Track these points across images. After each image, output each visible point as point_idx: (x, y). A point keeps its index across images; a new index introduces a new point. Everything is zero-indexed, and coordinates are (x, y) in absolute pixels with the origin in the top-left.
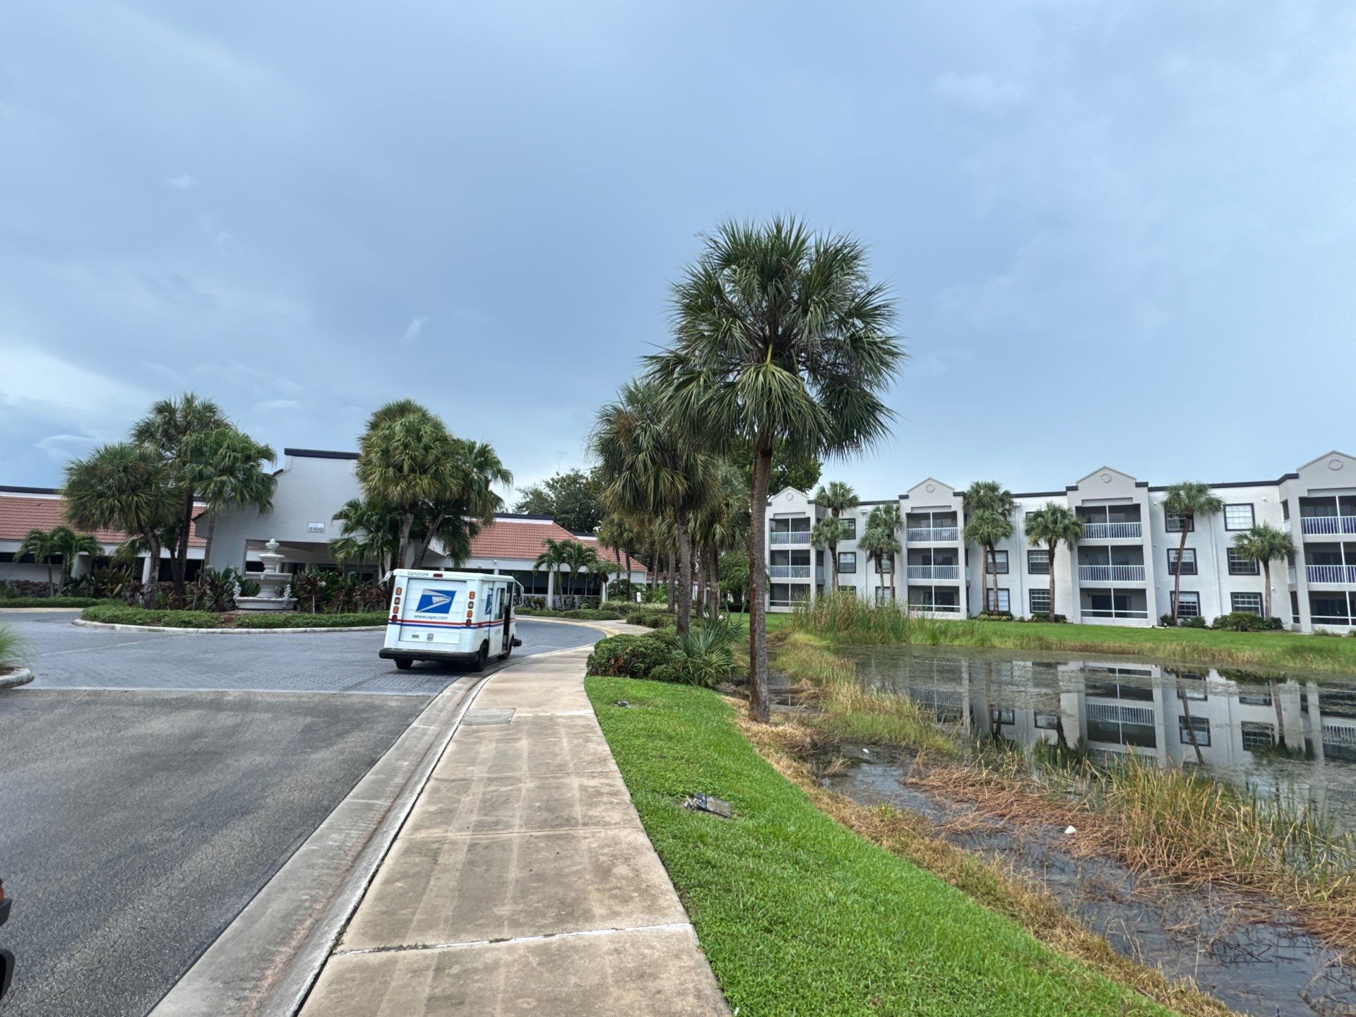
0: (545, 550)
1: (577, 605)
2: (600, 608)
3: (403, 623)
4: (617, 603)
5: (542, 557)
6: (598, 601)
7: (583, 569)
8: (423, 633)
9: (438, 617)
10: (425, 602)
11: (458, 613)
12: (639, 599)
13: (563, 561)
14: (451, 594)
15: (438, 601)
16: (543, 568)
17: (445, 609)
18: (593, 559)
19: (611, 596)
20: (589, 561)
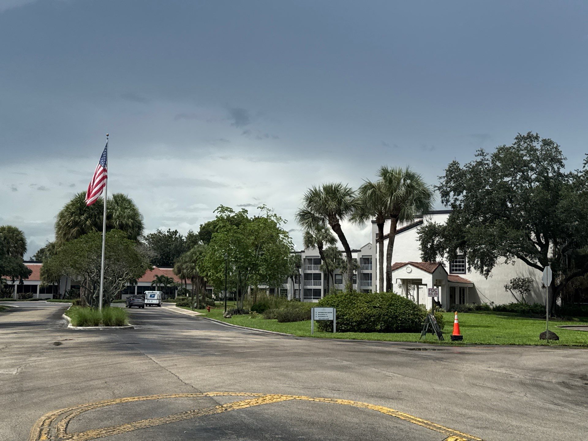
0: (155, 279)
1: (166, 298)
2: (175, 299)
3: (148, 299)
4: (181, 297)
5: (154, 281)
6: (174, 297)
7: (169, 285)
8: (151, 301)
9: (153, 298)
10: (151, 296)
11: (156, 297)
12: (187, 296)
13: (162, 283)
14: (155, 295)
15: (153, 296)
16: (154, 285)
17: (154, 297)
18: (172, 282)
19: (178, 295)
20: (171, 283)
